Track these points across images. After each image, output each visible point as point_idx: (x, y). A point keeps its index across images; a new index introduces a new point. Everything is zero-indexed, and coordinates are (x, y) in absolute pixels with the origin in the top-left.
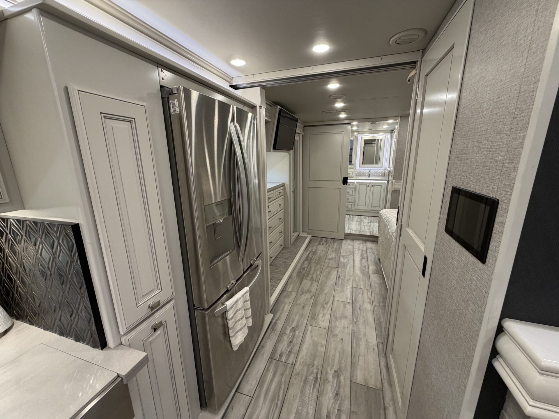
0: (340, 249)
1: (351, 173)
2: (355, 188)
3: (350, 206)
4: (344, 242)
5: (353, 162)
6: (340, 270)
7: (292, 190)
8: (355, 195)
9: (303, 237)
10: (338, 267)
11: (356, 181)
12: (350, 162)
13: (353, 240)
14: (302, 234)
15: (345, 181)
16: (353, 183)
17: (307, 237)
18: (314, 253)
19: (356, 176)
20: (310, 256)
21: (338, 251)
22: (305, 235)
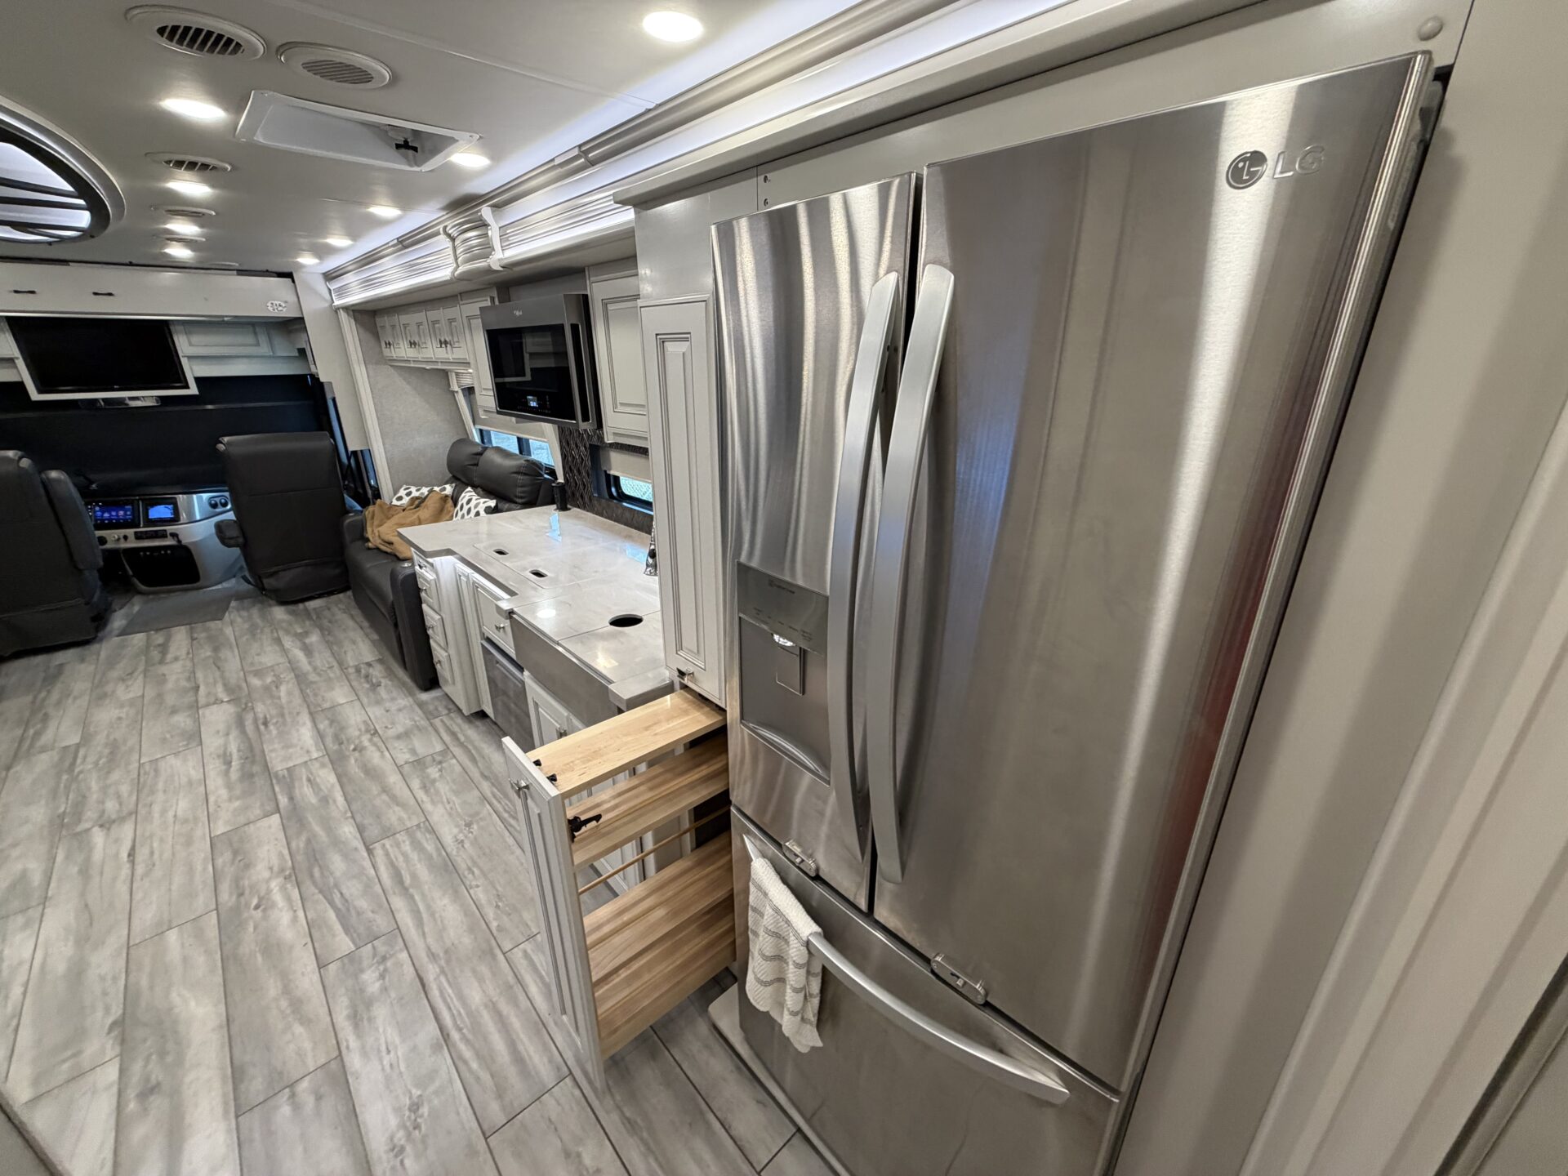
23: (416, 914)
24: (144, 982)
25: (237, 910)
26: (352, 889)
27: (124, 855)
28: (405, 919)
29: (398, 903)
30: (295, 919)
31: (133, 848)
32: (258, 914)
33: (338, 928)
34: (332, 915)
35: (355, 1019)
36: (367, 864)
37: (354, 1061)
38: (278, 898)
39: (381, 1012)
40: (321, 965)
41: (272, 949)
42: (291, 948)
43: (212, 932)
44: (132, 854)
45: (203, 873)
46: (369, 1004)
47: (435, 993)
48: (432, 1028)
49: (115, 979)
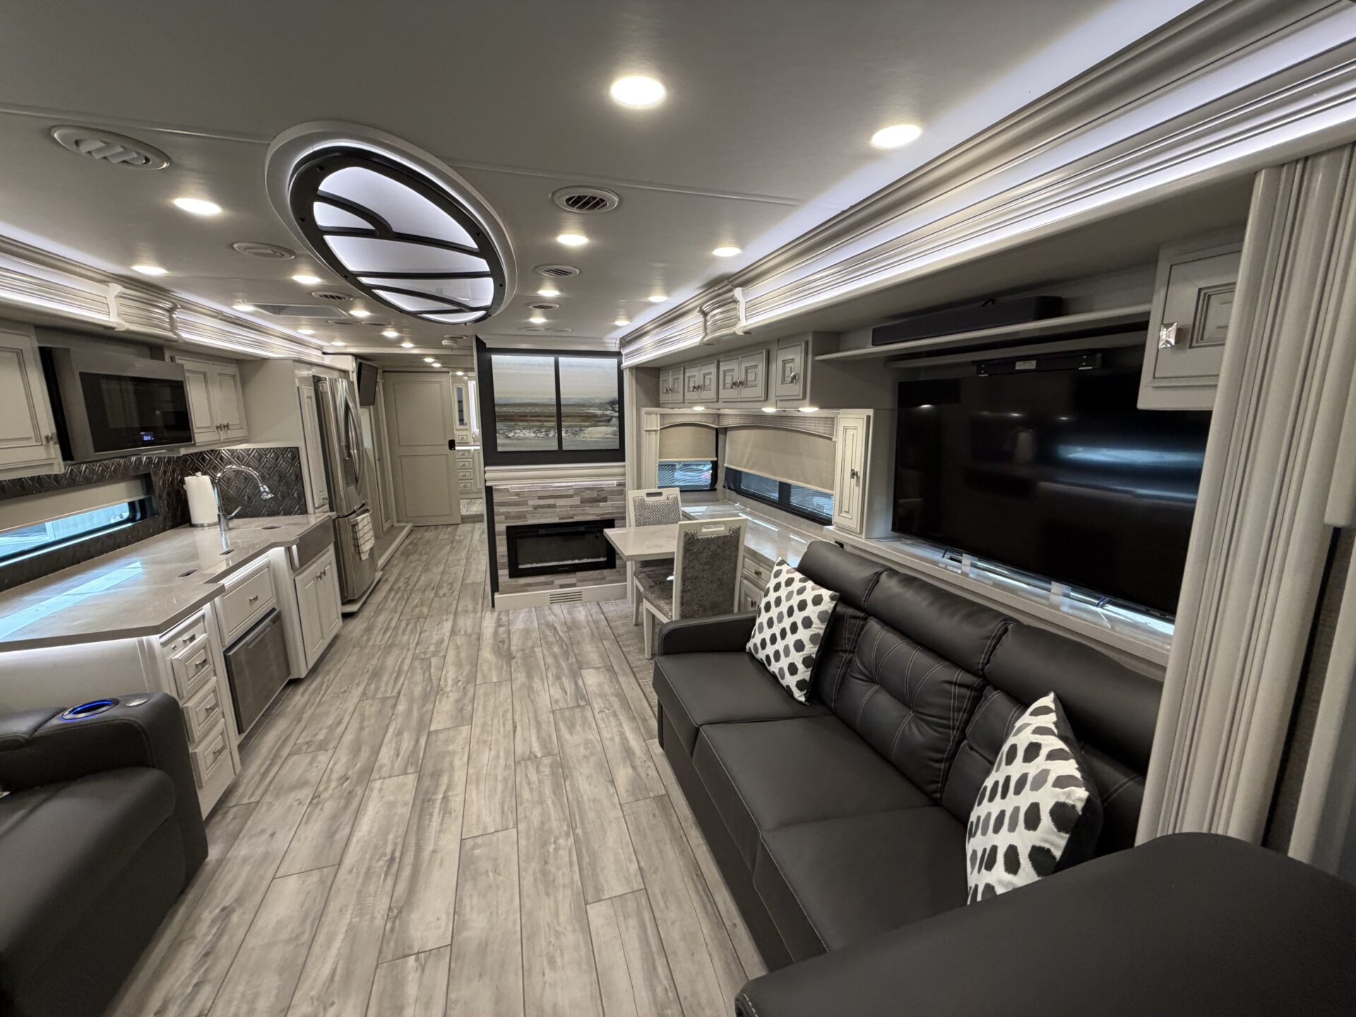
0: (455, 531)
1: (465, 438)
2: (473, 458)
3: (469, 485)
4: (461, 526)
5: (465, 421)
6: (454, 544)
7: (377, 458)
8: (474, 469)
9: (400, 527)
10: (452, 543)
11: (472, 448)
12: (461, 420)
13: (474, 522)
14: (396, 524)
15: (452, 444)
16: (469, 451)
17: (405, 527)
18: (421, 538)
19: (474, 441)
20: (415, 541)
21: (453, 534)
22: (403, 524)
23: (402, 663)
24: (505, 667)
25: (468, 682)
26: (419, 677)
27: (519, 728)
28: (408, 662)
29: (406, 667)
30: (447, 673)
31: (515, 731)
32: (459, 678)
33: (433, 665)
34: (432, 670)
35: (442, 641)
36: (405, 686)
37: (448, 634)
38: (450, 682)
39: (434, 641)
40: (445, 657)
41: (459, 665)
42: (452, 664)
43: (479, 676)
44: (515, 727)
45: (479, 703)
46: (436, 643)
47: (416, 641)
48: (422, 635)
49: (515, 670)
